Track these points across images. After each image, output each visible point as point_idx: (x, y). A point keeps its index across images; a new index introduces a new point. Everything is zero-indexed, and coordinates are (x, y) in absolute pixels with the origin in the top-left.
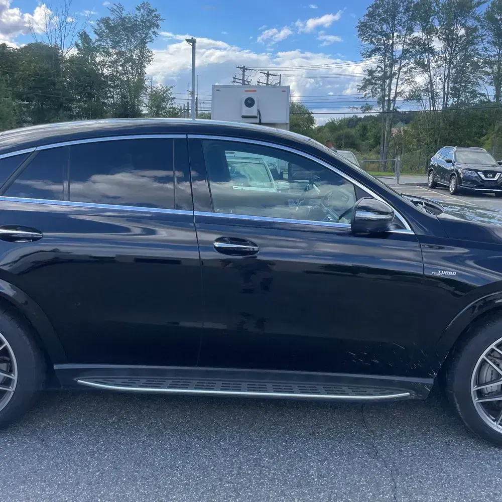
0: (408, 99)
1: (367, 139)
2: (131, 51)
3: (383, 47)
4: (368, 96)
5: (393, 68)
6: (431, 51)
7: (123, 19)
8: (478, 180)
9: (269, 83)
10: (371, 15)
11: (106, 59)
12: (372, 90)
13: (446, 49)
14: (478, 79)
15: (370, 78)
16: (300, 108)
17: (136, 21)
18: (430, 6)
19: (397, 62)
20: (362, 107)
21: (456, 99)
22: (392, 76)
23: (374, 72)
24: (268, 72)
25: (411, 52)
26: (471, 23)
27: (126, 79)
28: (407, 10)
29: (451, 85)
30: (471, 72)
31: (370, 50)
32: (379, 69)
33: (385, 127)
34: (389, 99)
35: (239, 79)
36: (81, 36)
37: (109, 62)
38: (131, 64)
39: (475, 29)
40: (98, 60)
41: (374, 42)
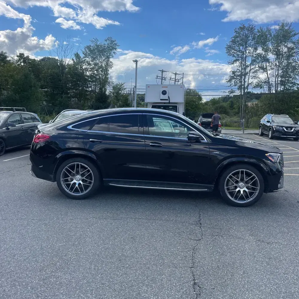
0: (254, 87)
1: (234, 109)
2: (101, 62)
3: (240, 59)
4: (232, 85)
5: (246, 70)
6: (267, 60)
7: (98, 46)
8: (283, 132)
9: (176, 78)
10: (233, 42)
11: (88, 67)
12: (234, 82)
13: (276, 59)
14: (296, 76)
15: (233, 75)
16: (194, 92)
17: (105, 47)
18: (266, 37)
19: (249, 67)
20: (229, 92)
21: (283, 87)
22: (246, 74)
23: (236, 72)
24: (176, 73)
25: (256, 61)
26: (290, 45)
27: (98, 77)
28: (254, 39)
29: (280, 79)
30: (291, 72)
31: (233, 60)
32: (238, 71)
33: (242, 103)
34: (244, 87)
35: (160, 77)
36: (75, 55)
37: (90, 69)
38: (101, 69)
39: (293, 49)
40: (84, 67)
41: (235, 56)
